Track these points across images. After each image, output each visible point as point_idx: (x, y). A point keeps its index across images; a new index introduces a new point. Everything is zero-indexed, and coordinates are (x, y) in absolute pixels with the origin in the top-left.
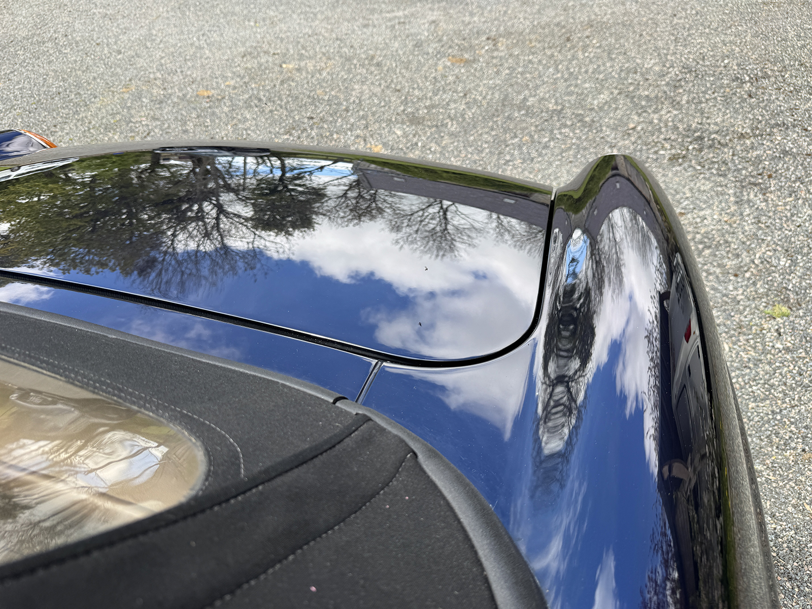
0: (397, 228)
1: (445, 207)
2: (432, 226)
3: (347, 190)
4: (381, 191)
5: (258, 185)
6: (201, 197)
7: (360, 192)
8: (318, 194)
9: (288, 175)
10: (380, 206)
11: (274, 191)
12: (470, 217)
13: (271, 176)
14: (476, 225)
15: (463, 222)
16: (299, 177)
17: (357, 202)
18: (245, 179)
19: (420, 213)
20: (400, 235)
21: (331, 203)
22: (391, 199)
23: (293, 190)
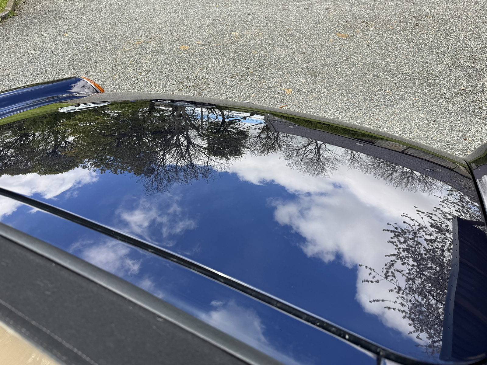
0: (289, 157)
1: (319, 145)
2: (311, 157)
3: (260, 133)
4: (281, 134)
5: (209, 126)
6: (178, 131)
7: (268, 135)
8: (244, 134)
9: (226, 120)
10: (280, 143)
11: (219, 131)
12: (334, 152)
13: (216, 120)
14: (338, 157)
15: (329, 155)
16: (232, 122)
17: (266, 141)
18: (202, 122)
19: (304, 149)
20: (291, 161)
21: (252, 141)
22: (286, 139)
23: (230, 131)
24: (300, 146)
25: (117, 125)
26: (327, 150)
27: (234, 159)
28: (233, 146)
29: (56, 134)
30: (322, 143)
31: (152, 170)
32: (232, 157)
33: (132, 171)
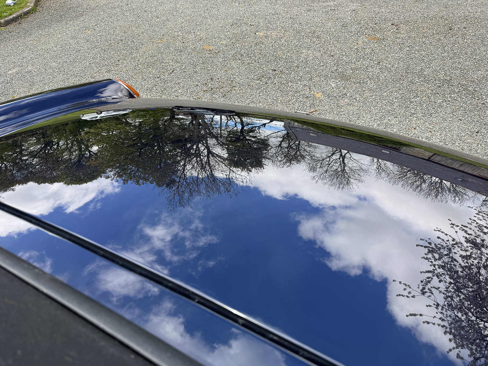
24: (324, 156)
25: (139, 135)
26: (352, 159)
27: (256, 171)
28: (254, 157)
29: (79, 143)
30: (346, 152)
31: (173, 182)
32: (253, 169)
33: (154, 182)
